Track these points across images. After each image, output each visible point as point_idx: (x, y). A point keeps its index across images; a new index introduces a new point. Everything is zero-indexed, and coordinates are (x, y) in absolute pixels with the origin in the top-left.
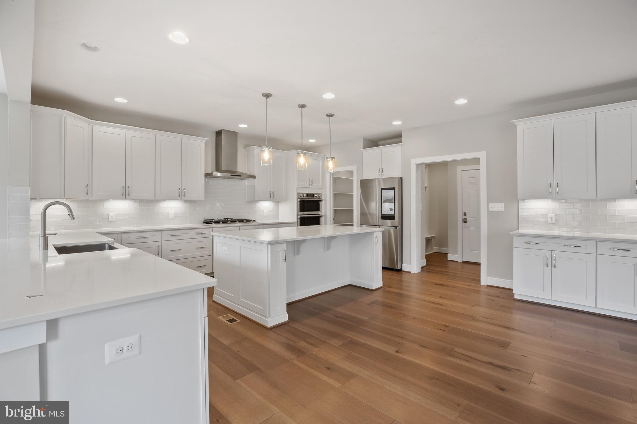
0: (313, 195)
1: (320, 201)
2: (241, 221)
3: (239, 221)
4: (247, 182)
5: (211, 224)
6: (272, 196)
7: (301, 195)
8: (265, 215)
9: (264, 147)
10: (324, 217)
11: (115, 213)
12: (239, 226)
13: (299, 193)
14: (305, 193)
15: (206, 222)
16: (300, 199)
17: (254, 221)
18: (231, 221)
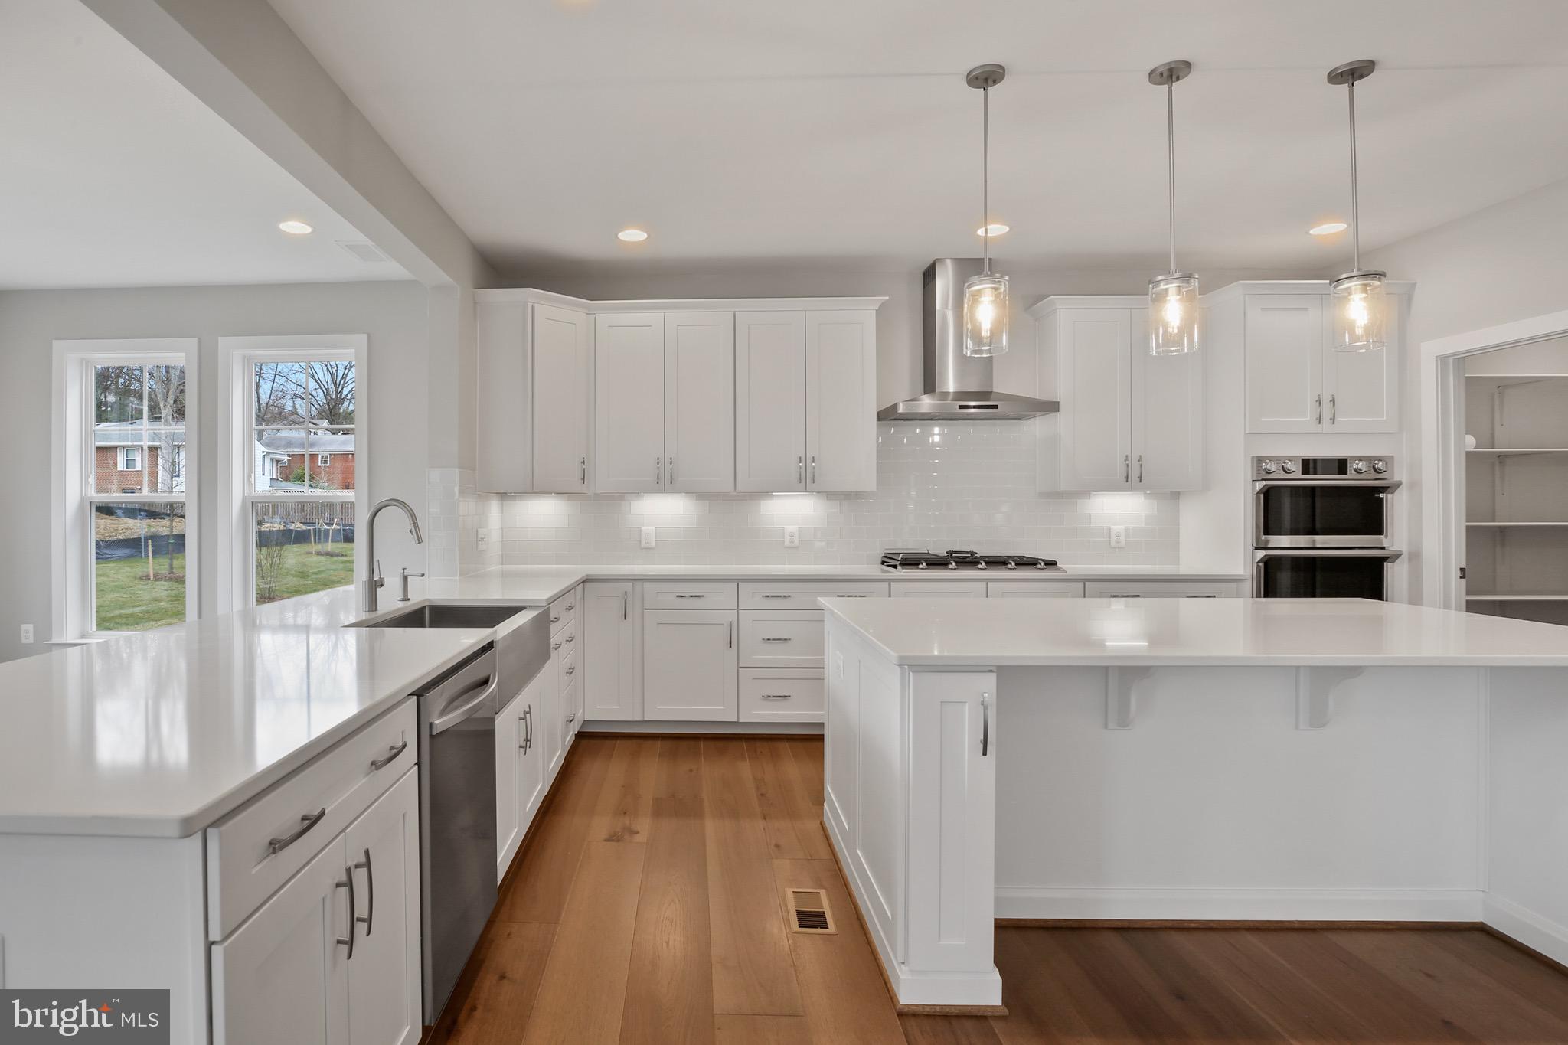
0: (1341, 465)
1: (1383, 489)
2: (997, 562)
3: (987, 563)
4: (1037, 427)
5: (895, 567)
6: (1135, 474)
7: (1271, 466)
8: (1113, 544)
9: (975, 278)
10: (1410, 559)
11: (654, 528)
12: (987, 580)
13: (1260, 460)
14: (1290, 459)
15: (889, 560)
16: (1264, 482)
17: (1051, 564)
18: (956, 562)
